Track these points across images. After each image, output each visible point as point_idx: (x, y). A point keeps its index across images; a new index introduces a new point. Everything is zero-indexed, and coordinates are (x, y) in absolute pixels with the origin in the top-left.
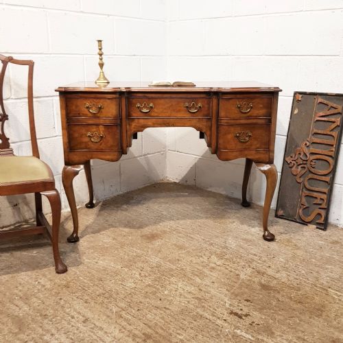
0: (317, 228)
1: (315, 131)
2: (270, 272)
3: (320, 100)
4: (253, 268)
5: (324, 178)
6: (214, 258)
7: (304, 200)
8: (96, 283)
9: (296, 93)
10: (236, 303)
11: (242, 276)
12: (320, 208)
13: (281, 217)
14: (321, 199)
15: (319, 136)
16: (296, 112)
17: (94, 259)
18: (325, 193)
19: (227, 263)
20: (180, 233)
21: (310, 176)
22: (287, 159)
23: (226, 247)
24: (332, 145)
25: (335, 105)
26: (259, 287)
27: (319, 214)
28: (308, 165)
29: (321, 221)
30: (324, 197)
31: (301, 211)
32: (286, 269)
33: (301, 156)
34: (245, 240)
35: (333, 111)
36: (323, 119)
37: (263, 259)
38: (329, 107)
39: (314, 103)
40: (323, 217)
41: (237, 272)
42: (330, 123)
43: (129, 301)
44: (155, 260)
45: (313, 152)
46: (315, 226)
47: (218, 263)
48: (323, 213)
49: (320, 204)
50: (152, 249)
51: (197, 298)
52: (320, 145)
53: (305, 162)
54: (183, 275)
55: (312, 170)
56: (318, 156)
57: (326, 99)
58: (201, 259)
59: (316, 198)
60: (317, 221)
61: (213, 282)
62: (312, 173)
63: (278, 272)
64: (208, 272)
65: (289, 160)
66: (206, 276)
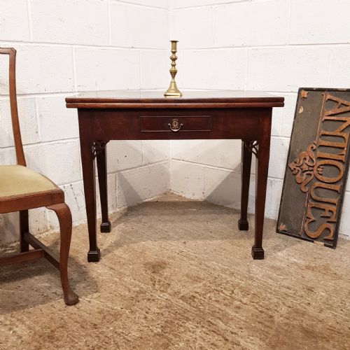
0: (325, 245)
1: (323, 132)
2: (311, 311)
3: (329, 97)
5: (332, 187)
6: (238, 294)
7: (310, 213)
9: (301, 90)
11: (277, 319)
12: (328, 222)
13: (284, 232)
14: (330, 211)
15: (327, 138)
16: (301, 111)
18: (334, 204)
19: (255, 301)
21: (318, 184)
22: (290, 165)
24: (343, 148)
25: (345, 102)
27: (328, 229)
28: (315, 172)
29: (330, 237)
30: (334, 208)
31: (306, 225)
33: (307, 162)
35: (343, 109)
36: (332, 118)
37: (299, 294)
38: (339, 104)
39: (322, 100)
40: (332, 232)
41: (270, 313)
42: (341, 123)
45: (321, 156)
46: (322, 243)
47: (244, 300)
48: (332, 227)
49: (328, 217)
52: (329, 149)
53: (311, 168)
55: (319, 177)
56: (327, 161)
57: (336, 96)
58: (221, 294)
59: (324, 210)
60: (325, 238)
61: (241, 328)
62: (319, 180)
63: (321, 311)
64: (233, 314)
65: (292, 166)
66: (232, 319)
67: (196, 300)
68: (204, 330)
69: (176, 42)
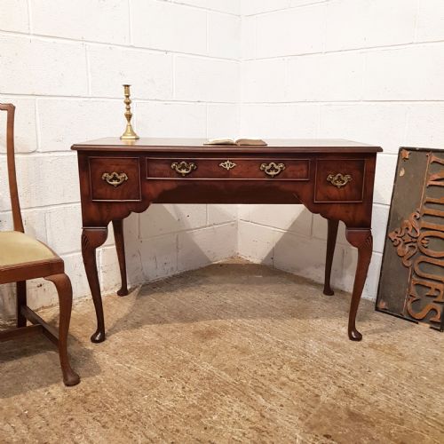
0: (431, 328)
1: (428, 199)
2: (363, 393)
3: (434, 158)
4: (340, 387)
5: (439, 262)
6: (287, 369)
7: (413, 289)
8: (123, 398)
9: (401, 149)
10: (312, 440)
11: (323, 398)
12: (435, 302)
13: (384, 311)
14: (437, 290)
15: (432, 205)
16: (402, 173)
17: (127, 362)
18: (441, 282)
19: (303, 378)
20: (245, 330)
21: (422, 258)
22: (390, 235)
23: (305, 354)
26: (345, 416)
27: (434, 310)
28: (419, 244)
29: (437, 319)
30: (440, 286)
31: (409, 304)
32: (385, 389)
33: (409, 232)
34: (331, 343)
36: (438, 183)
37: (355, 373)
39: (426, 162)
40: (439, 313)
41: (316, 391)
43: (163, 428)
44: (206, 367)
45: (426, 227)
46: (428, 325)
47: (292, 377)
48: (439, 308)
49: (435, 297)
50: (206, 351)
51: (257, 429)
52: (434, 218)
53: (414, 240)
54: (241, 392)
55: (424, 250)
56: (432, 233)
57: (442, 157)
58: (269, 369)
59: (430, 288)
60: (431, 319)
61: (282, 406)
62: (424, 254)
63: (374, 393)
64: (276, 390)
65: (393, 236)
66: (273, 395)
67: (240, 373)
68: (242, 404)
69: (128, 86)
